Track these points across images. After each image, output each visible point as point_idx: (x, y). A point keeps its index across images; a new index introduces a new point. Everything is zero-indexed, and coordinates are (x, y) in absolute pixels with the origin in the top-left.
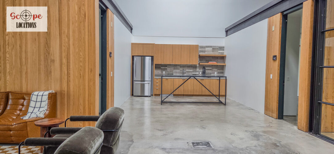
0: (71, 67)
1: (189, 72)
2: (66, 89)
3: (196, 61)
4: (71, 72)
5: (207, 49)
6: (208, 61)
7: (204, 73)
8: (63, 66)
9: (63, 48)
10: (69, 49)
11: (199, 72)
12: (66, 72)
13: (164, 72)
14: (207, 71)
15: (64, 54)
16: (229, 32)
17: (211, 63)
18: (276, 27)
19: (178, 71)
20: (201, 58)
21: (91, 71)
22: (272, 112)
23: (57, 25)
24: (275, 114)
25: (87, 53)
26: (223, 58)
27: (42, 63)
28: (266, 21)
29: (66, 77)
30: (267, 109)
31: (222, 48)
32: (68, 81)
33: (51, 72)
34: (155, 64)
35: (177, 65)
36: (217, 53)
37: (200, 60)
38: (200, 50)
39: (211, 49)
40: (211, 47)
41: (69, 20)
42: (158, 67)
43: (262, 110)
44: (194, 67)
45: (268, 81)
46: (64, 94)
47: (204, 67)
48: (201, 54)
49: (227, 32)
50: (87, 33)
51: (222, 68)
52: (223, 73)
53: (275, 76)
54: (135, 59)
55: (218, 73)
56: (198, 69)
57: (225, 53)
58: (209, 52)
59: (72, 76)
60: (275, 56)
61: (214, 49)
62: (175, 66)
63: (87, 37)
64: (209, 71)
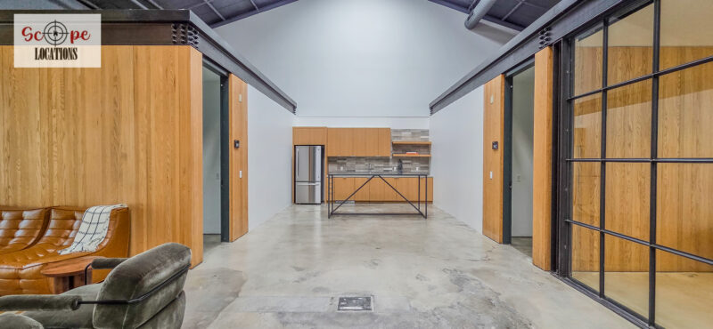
0: (153, 165)
1: (378, 167)
2: (145, 202)
3: (388, 152)
4: (153, 174)
5: (403, 134)
6: (405, 151)
7: (400, 168)
8: (140, 164)
9: (141, 135)
10: (149, 136)
11: (393, 167)
12: (145, 174)
13: (342, 168)
14: (404, 166)
15: (141, 146)
16: (434, 109)
17: (409, 154)
18: (495, 98)
19: (362, 165)
20: (396, 147)
21: (184, 172)
22: (494, 232)
23: (131, 99)
24: (499, 235)
25: (177, 142)
26: (427, 147)
27: (108, 160)
28: (482, 88)
29: (145, 182)
30: (486, 226)
31: (425, 132)
32: (149, 189)
33: (121, 175)
34: (328, 158)
35: (359, 158)
36: (418, 140)
37: (394, 150)
38: (393, 135)
39: (410, 133)
40: (409, 130)
41: (149, 89)
42: (332, 160)
43: (479, 227)
44: (386, 160)
45: (487, 182)
46: (142, 210)
47: (400, 160)
48: (396, 141)
49: (431, 108)
50: (177, 110)
51: (427, 161)
52: (428, 168)
53: (496, 175)
54: (297, 150)
55: (421, 168)
56: (391, 163)
57: (431, 139)
58: (406, 139)
59: (153, 180)
60: (496, 143)
61: (414, 133)
62: (358, 159)
63: (177, 115)
64: (408, 166)
